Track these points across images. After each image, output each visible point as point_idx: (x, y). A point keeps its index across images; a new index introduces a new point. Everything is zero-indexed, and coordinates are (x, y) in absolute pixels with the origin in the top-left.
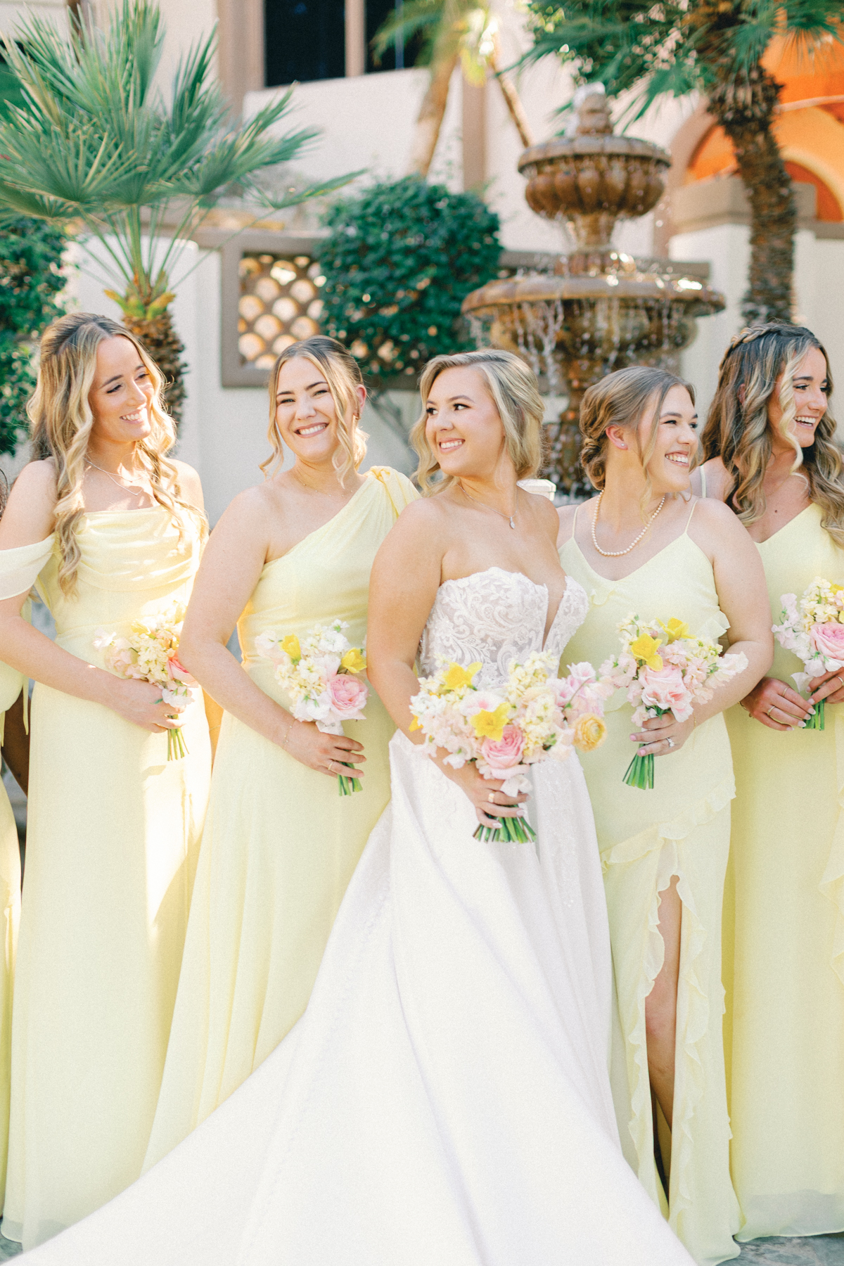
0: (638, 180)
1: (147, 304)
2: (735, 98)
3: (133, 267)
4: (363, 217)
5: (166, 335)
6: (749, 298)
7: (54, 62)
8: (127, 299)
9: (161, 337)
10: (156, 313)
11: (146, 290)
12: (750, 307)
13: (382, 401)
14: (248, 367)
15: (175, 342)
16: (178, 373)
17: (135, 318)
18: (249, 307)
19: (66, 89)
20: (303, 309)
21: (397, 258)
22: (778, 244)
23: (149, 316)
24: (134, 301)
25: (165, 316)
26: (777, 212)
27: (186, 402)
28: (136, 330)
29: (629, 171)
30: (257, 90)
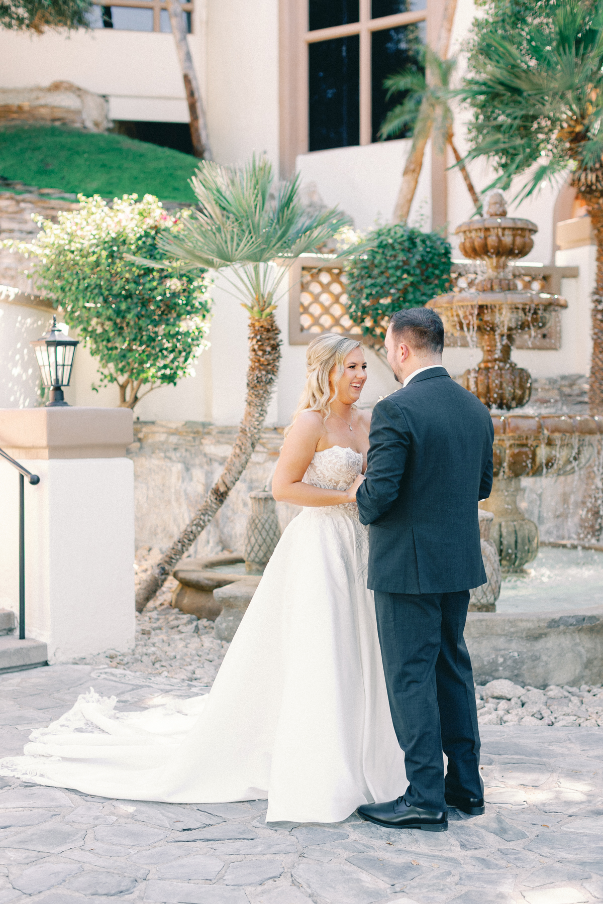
0: (518, 241)
1: (262, 311)
3: (256, 292)
4: (371, 248)
5: (272, 326)
6: (596, 292)
8: (252, 308)
9: (270, 327)
10: (267, 315)
11: (262, 303)
12: (596, 297)
14: (305, 332)
15: (276, 329)
16: (278, 345)
17: (257, 318)
18: (306, 299)
19: (225, 205)
20: (337, 299)
23: (264, 317)
24: (256, 309)
25: (271, 315)
27: (281, 359)
28: (257, 324)
29: (514, 236)
30: (304, 154)
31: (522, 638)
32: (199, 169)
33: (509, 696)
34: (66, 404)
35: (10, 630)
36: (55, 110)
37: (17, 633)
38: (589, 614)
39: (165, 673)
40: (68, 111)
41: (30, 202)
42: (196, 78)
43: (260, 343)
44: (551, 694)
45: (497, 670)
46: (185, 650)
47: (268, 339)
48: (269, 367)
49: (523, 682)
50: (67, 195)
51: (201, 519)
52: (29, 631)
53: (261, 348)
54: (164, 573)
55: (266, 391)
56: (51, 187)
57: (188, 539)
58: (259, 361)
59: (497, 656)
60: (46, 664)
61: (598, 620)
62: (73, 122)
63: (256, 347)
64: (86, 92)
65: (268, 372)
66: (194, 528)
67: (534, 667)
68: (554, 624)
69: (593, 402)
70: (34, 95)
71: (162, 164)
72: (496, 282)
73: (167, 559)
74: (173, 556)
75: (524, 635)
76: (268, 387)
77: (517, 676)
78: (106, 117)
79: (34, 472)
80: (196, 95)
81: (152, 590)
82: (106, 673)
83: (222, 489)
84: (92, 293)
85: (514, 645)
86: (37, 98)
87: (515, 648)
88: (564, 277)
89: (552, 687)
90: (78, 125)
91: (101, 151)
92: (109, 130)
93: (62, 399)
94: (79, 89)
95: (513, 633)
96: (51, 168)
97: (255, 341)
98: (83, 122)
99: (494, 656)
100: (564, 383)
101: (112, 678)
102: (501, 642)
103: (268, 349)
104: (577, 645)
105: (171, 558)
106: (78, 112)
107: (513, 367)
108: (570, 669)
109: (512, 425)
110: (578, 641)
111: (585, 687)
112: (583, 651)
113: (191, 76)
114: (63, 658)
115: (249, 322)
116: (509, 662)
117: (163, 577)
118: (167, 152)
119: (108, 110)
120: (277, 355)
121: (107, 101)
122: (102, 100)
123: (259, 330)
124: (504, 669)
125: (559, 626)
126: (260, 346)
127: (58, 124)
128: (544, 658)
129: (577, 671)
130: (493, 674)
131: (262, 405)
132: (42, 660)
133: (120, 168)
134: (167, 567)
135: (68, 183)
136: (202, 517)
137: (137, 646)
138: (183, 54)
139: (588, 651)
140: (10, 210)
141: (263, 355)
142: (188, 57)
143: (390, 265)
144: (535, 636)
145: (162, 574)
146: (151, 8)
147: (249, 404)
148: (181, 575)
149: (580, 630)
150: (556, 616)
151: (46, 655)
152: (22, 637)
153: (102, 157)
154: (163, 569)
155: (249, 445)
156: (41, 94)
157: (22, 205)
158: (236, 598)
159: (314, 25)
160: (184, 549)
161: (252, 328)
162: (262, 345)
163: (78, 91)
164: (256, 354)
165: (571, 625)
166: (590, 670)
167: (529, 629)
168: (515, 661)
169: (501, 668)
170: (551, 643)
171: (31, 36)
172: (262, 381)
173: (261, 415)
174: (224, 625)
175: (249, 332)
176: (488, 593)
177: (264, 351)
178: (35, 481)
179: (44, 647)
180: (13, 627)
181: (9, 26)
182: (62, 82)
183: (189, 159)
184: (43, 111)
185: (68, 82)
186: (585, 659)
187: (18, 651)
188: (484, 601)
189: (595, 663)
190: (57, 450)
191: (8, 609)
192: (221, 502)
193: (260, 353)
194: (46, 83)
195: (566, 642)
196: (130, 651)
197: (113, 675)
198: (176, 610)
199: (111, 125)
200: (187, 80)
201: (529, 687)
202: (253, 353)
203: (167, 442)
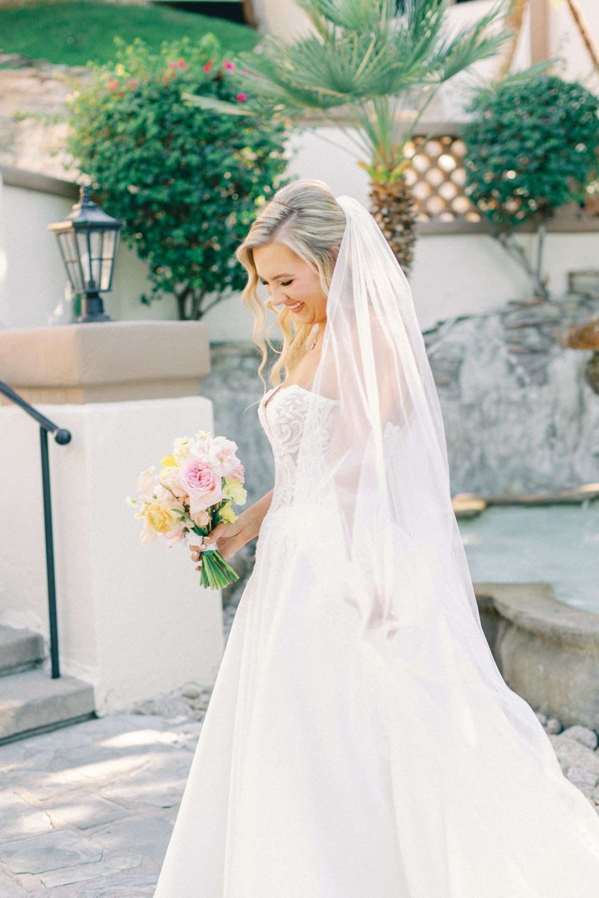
1: (390, 170)
4: (499, 104)
5: (404, 193)
8: (375, 168)
9: (399, 195)
10: (396, 178)
11: (389, 160)
13: (510, 241)
15: (410, 198)
16: (411, 222)
17: (382, 182)
18: (410, 176)
21: (526, 133)
23: (392, 180)
24: (381, 168)
25: (403, 179)
28: (382, 192)
34: (107, 319)
35: (37, 663)
37: (48, 666)
43: (387, 220)
47: (399, 213)
52: (68, 664)
53: (390, 226)
60: (93, 716)
79: (61, 426)
84: (137, 170)
93: (101, 310)
96: (80, 45)
97: (380, 216)
103: (399, 228)
114: (118, 706)
115: (369, 190)
120: (411, 237)
123: (385, 201)
126: (387, 224)
132: (88, 710)
140: (34, 90)
151: (93, 703)
152: (56, 674)
157: (49, 84)
161: (375, 198)
162: (390, 223)
175: (372, 203)
178: (64, 439)
179: (90, 690)
180: (42, 657)
183: (242, 30)
190: (95, 389)
191: (34, 629)
203: (241, 367)
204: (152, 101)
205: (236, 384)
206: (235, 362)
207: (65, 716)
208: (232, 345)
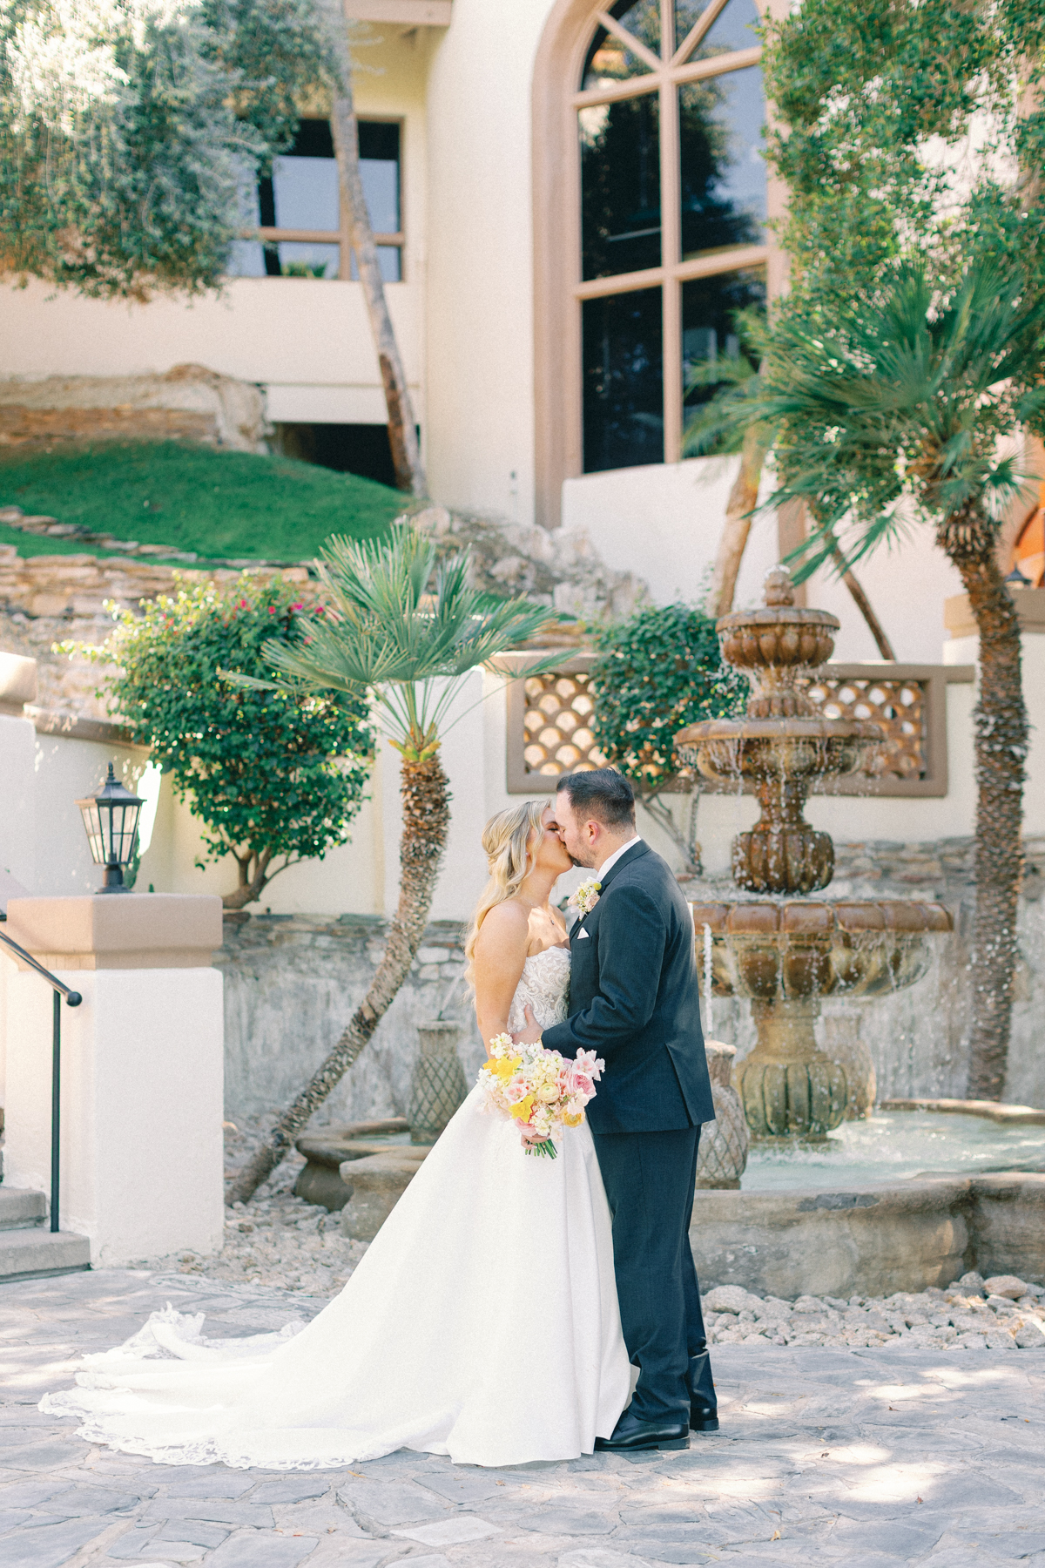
0: (807, 642)
1: (420, 750)
2: (956, 535)
3: (411, 724)
4: (629, 644)
5: (435, 773)
6: (980, 709)
7: (353, 578)
8: (405, 746)
9: (431, 774)
10: (427, 756)
11: (420, 739)
12: (981, 716)
13: (654, 802)
14: (533, 773)
15: (442, 776)
16: (444, 800)
17: (412, 761)
18: (534, 720)
19: (363, 597)
20: (582, 722)
22: (1003, 660)
23: (422, 759)
24: (411, 748)
25: (433, 758)
26: (1000, 632)
27: (450, 822)
28: (412, 769)
29: (800, 635)
30: (575, 477)
31: (763, 1226)
32: (326, 547)
33: (736, 1309)
34: (127, 890)
35: (40, 1220)
36: (173, 415)
37: (48, 1224)
38: (862, 1192)
39: (256, 1281)
40: (193, 416)
41: (122, 570)
42: (398, 360)
43: (416, 798)
44: (799, 1306)
45: (726, 1273)
46: (296, 1252)
47: (429, 792)
48: (432, 833)
49: (763, 1290)
50: (182, 556)
51: (336, 1061)
52: (66, 1220)
53: (420, 805)
54: (282, 1142)
55: (428, 868)
56: (158, 543)
57: (317, 1091)
58: (416, 824)
59: (725, 1252)
60: (88, 1267)
61: (877, 1200)
62: (202, 433)
63: (411, 803)
64: (230, 380)
65: (429, 841)
66: (326, 1074)
67: (780, 1269)
68: (809, 1205)
69: (981, 882)
70: (141, 389)
71: (338, 502)
72: (776, 702)
73: (286, 1122)
74: (295, 1117)
75: (766, 1221)
76: (431, 862)
77: (755, 1281)
78: (262, 418)
79: (73, 989)
80: (400, 387)
81: (263, 1170)
82: (170, 1279)
83: (368, 1015)
84: (188, 720)
85: (750, 1237)
86: (146, 396)
87: (752, 1241)
88: (950, 681)
89: (804, 1298)
90: (209, 439)
91: (242, 481)
92: (267, 439)
93: (122, 882)
94: (217, 376)
95: (750, 1219)
96: (159, 510)
97: (409, 794)
98: (217, 433)
99: (720, 1252)
100: (949, 850)
101: (178, 1285)
102: (732, 1232)
103: (429, 806)
104: (846, 1236)
105: (292, 1120)
106: (210, 417)
107: (805, 829)
108: (834, 1273)
109: (790, 918)
110: (847, 1230)
111: (856, 1299)
112: (854, 1246)
113: (390, 356)
114: (112, 1261)
115: (402, 766)
116: (743, 1261)
117: (280, 1149)
118: (349, 480)
119: (266, 408)
120: (443, 815)
121: (263, 392)
122: (255, 391)
123: (414, 780)
124: (736, 1270)
125: (816, 1208)
126: (416, 802)
127: (175, 437)
128: (795, 1255)
129: (845, 1276)
130: (721, 1278)
131: (424, 889)
132: (83, 1261)
133: (269, 508)
134: (286, 1134)
135: (186, 536)
136: (339, 1058)
137: (225, 1245)
138: (378, 325)
139: (861, 1247)
140: (89, 582)
141: (422, 815)
142: (387, 327)
143: (656, 669)
144: (782, 1224)
145: (279, 1145)
146: (336, 243)
147: (405, 888)
148: (306, 1146)
149: (850, 1216)
150: (813, 1195)
151: (88, 1255)
152: (55, 1229)
153: (242, 491)
154: (280, 1137)
155: (405, 948)
156: (153, 388)
157: (108, 574)
158: (372, 1174)
159: (589, 274)
160: (312, 1106)
161: (405, 776)
162: (420, 800)
163: (215, 380)
164: (412, 814)
165: (835, 1207)
166: (866, 1274)
167: (772, 1213)
168: (751, 1259)
169: (731, 1270)
170: (809, 1232)
171: (129, 307)
172: (421, 854)
173: (423, 904)
174: (355, 1215)
175: (402, 781)
176: (724, 1164)
177: (423, 810)
178: (75, 1001)
179: (86, 1243)
180: (42, 1215)
181: (95, 294)
182: (188, 366)
183: (382, 491)
184: (154, 417)
185: (198, 366)
186: (857, 1258)
187: (47, 1248)
188: (719, 1175)
189: (874, 1263)
190: (109, 955)
191: (37, 1189)
192: (368, 1035)
193: (417, 812)
194: (164, 366)
195: (829, 1232)
196: (216, 1254)
197: (180, 1282)
198: (299, 1199)
199: (270, 431)
200: (385, 364)
201: (770, 1297)
202: (408, 813)
203: (312, 947)
204: (209, 643)
205: (304, 967)
206: (306, 939)
207: (61, 1264)
208: (304, 918)
